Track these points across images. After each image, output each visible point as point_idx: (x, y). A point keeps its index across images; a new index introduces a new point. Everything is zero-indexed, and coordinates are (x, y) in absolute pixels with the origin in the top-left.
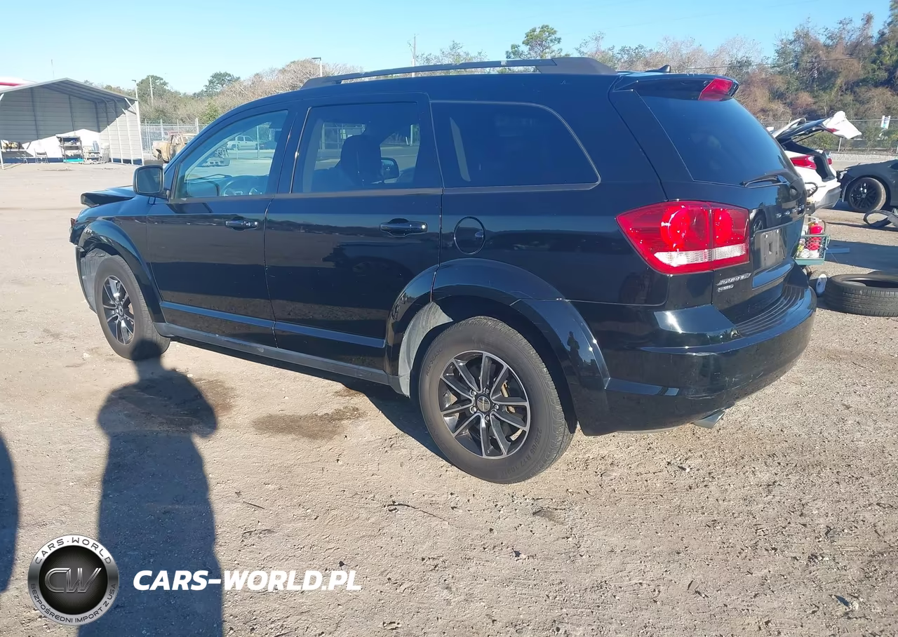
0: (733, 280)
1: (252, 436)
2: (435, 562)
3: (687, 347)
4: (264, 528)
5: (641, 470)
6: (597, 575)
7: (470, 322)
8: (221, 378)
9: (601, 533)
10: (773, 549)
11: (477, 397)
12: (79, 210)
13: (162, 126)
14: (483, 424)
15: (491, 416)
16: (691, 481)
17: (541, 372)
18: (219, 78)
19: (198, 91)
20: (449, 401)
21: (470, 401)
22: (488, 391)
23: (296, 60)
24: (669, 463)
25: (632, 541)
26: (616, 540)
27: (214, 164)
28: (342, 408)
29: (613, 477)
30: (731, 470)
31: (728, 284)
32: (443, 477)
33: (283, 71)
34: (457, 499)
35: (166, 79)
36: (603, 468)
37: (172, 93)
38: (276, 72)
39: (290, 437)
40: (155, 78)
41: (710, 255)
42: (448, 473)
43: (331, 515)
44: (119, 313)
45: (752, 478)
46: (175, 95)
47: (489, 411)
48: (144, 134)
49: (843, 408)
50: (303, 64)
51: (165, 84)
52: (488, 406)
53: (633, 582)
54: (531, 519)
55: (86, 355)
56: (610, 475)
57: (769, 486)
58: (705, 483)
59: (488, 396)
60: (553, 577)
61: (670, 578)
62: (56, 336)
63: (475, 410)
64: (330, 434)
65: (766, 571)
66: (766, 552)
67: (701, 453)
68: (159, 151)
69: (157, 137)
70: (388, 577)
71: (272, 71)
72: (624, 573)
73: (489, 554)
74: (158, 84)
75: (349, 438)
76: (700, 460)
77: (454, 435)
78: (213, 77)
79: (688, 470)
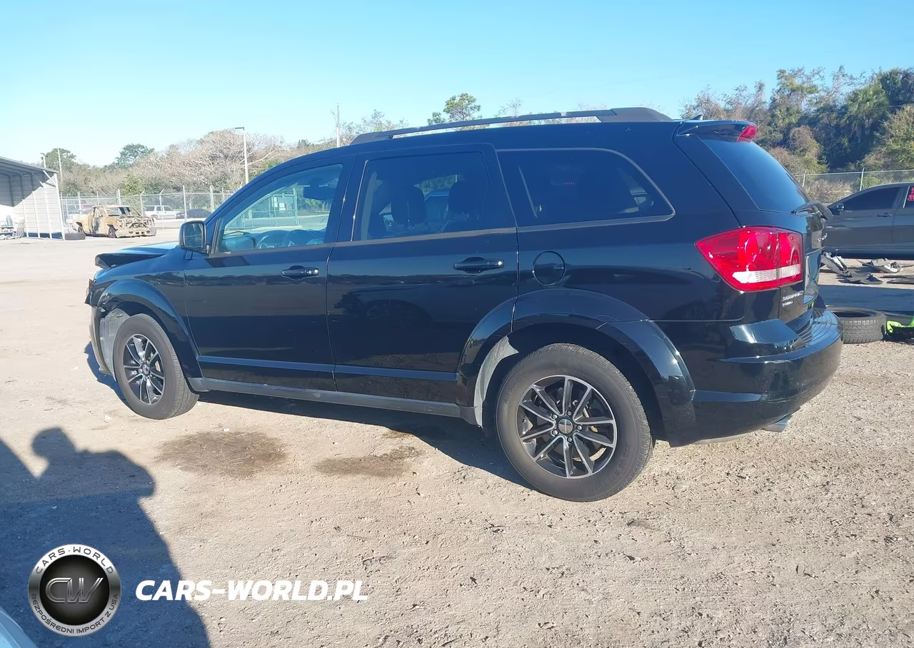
0: (792, 297)
1: (320, 478)
2: (560, 570)
3: (758, 357)
4: (380, 555)
5: (705, 481)
6: (712, 568)
7: (550, 349)
8: (259, 430)
9: (698, 534)
10: (852, 535)
11: (558, 420)
12: (94, 271)
13: (79, 199)
14: (566, 445)
15: (574, 437)
16: (754, 487)
17: (627, 389)
18: (131, 150)
19: (109, 163)
20: (526, 427)
21: (551, 425)
22: (570, 413)
23: (214, 131)
24: (728, 474)
25: (728, 539)
26: (712, 539)
27: (140, 234)
28: (398, 448)
29: (683, 489)
30: (785, 476)
31: (789, 300)
32: (527, 501)
33: (201, 142)
34: (550, 518)
35: (73, 152)
36: (672, 482)
37: (80, 167)
38: (194, 143)
39: (360, 476)
40: (63, 151)
41: (778, 275)
42: (530, 497)
43: (440, 540)
44: (143, 372)
45: (806, 481)
46: (83, 168)
47: (572, 433)
48: (63, 207)
49: (855, 420)
50: (222, 134)
51: (72, 157)
52: (571, 428)
53: (746, 571)
54: (628, 529)
55: (108, 418)
56: (680, 488)
57: (826, 486)
58: (768, 488)
59: (570, 418)
60: (673, 573)
61: (777, 565)
62: (63, 402)
63: (556, 432)
64: (398, 472)
65: (855, 553)
66: (848, 538)
67: (752, 464)
68: (80, 224)
69: (73, 210)
70: (522, 586)
71: (190, 142)
72: (735, 565)
73: (604, 560)
74: (65, 157)
75: (418, 474)
76: (754, 469)
77: (535, 459)
78: (125, 149)
79: (747, 478)
